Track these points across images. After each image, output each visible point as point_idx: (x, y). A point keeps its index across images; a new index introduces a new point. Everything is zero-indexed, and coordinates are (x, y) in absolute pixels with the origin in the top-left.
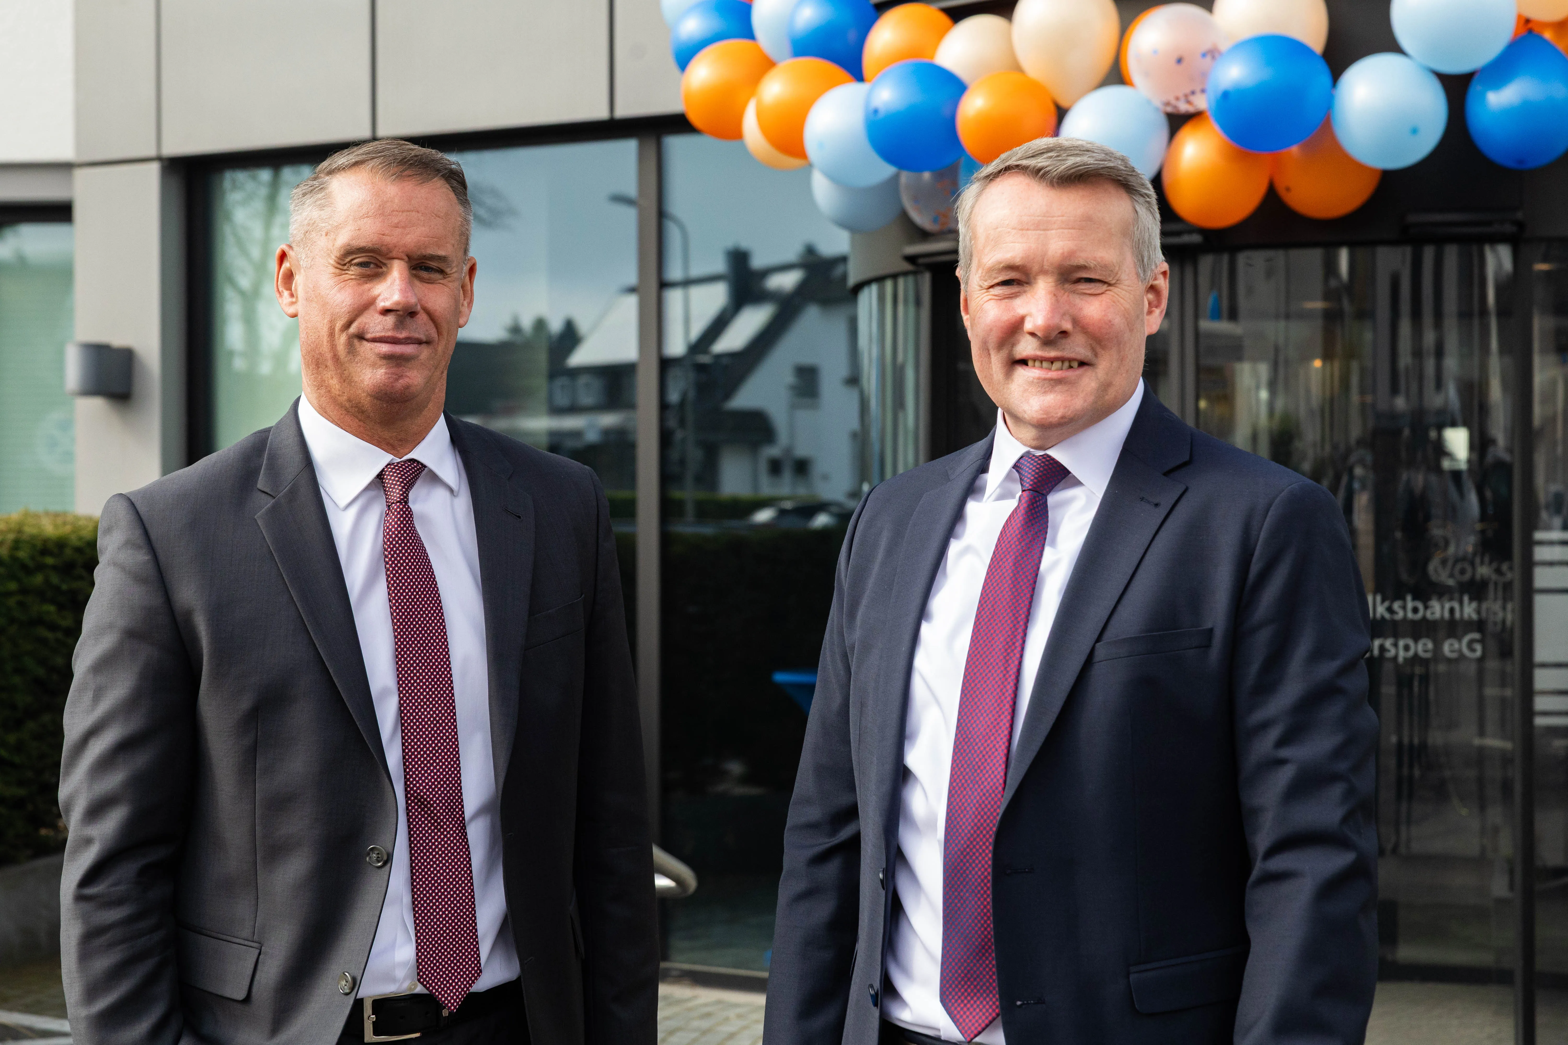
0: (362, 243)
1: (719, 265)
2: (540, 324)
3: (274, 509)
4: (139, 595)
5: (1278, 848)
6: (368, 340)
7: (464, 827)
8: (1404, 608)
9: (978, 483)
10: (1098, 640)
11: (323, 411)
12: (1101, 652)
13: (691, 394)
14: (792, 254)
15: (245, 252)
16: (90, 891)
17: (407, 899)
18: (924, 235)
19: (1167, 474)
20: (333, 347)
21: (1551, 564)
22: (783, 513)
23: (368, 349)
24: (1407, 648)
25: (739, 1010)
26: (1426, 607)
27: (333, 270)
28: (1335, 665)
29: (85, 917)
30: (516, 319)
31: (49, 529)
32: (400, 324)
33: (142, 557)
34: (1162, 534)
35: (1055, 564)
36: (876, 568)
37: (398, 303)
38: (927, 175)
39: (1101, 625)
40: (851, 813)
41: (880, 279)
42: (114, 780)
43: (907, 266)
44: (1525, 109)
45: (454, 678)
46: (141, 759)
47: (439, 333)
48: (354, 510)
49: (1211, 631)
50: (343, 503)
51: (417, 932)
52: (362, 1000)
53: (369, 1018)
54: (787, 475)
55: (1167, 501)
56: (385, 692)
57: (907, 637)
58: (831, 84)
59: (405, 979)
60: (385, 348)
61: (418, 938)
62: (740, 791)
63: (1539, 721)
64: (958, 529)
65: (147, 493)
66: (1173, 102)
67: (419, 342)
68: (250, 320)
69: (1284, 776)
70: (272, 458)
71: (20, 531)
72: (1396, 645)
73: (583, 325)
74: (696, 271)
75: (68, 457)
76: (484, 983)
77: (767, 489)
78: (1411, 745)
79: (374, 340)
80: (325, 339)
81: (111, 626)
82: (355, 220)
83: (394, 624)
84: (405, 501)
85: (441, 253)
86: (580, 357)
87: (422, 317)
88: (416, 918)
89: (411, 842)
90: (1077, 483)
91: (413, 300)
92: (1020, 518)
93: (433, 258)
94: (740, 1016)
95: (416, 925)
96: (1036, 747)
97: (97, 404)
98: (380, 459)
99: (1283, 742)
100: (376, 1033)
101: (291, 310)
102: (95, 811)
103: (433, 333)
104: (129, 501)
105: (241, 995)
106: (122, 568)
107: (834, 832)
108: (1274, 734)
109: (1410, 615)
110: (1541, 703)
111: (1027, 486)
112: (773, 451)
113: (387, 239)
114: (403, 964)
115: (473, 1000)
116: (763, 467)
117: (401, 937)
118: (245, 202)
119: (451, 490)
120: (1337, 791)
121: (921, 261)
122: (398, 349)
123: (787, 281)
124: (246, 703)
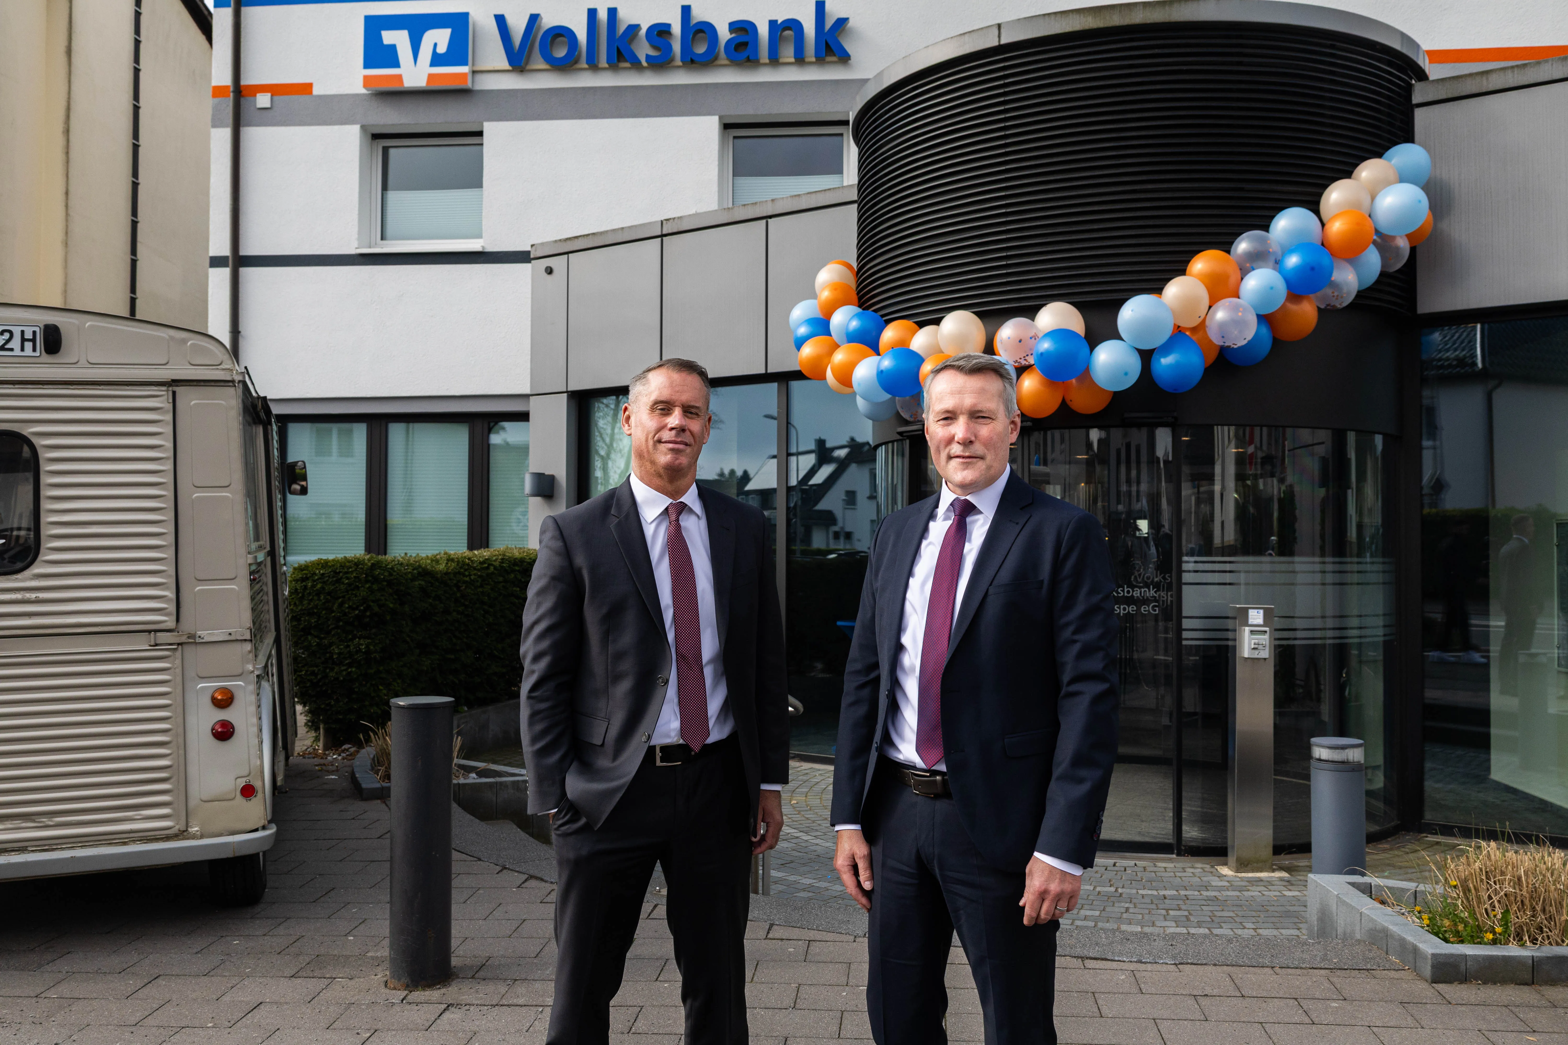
0: (662, 399)
1: (812, 447)
2: (732, 472)
3: (619, 524)
4: (558, 561)
5: (1073, 681)
6: (663, 443)
7: (702, 669)
8: (1123, 591)
9: (934, 513)
10: (991, 585)
11: (642, 479)
12: (991, 591)
13: (800, 503)
14: (844, 442)
15: (604, 440)
16: (534, 694)
17: (676, 700)
18: (906, 423)
19: (1022, 509)
20: (647, 447)
21: (1189, 571)
22: (840, 555)
23: (663, 447)
24: (1124, 609)
25: (820, 772)
26: (1133, 591)
27: (648, 411)
28: (1100, 596)
29: (531, 706)
30: (722, 469)
31: (517, 554)
32: (677, 435)
33: (559, 544)
34: (1020, 536)
35: (971, 550)
36: (888, 553)
37: (677, 425)
38: (908, 398)
39: (992, 578)
40: (876, 666)
41: (886, 443)
42: (545, 644)
43: (899, 437)
44: (1176, 366)
45: (699, 601)
46: (557, 635)
47: (695, 441)
48: (654, 525)
49: (1042, 581)
50: (649, 521)
51: (681, 715)
52: (654, 747)
53: (658, 754)
54: (842, 539)
55: (1022, 521)
56: (667, 607)
57: (903, 584)
58: (866, 356)
59: (675, 736)
60: (671, 446)
61: (681, 718)
62: (821, 675)
63: (1184, 643)
64: (926, 535)
65: (562, 516)
66: (1019, 360)
67: (686, 444)
68: (605, 469)
69: (1076, 648)
70: (618, 500)
71: (504, 555)
72: (1119, 608)
73: (751, 473)
74: (801, 449)
75: (526, 527)
76: (711, 740)
77: (832, 546)
78: (1126, 658)
79: (666, 442)
80: (644, 442)
81: (545, 575)
82: (659, 389)
83: (672, 576)
84: (677, 520)
85: (697, 405)
86: (749, 487)
87: (688, 433)
88: (680, 709)
89: (678, 672)
90: (981, 513)
91: (684, 424)
92: (954, 528)
93: (693, 407)
94: (821, 775)
95: (681, 712)
96: (963, 631)
97: (538, 499)
98: (667, 501)
99: (1075, 632)
100: (661, 761)
101: (628, 432)
102: (536, 658)
103: (692, 441)
104: (555, 520)
105: (600, 743)
106: (550, 548)
107: (868, 674)
108: (1071, 629)
109: (1126, 594)
110: (1185, 635)
111: (957, 513)
112: (836, 528)
113: (673, 397)
114: (674, 730)
115: (706, 747)
116: (831, 535)
117: (673, 718)
118: (604, 418)
119: (698, 516)
120: (1101, 654)
121: (905, 434)
122: (676, 446)
123: (842, 453)
124: (604, 610)
